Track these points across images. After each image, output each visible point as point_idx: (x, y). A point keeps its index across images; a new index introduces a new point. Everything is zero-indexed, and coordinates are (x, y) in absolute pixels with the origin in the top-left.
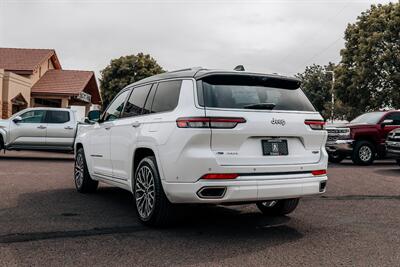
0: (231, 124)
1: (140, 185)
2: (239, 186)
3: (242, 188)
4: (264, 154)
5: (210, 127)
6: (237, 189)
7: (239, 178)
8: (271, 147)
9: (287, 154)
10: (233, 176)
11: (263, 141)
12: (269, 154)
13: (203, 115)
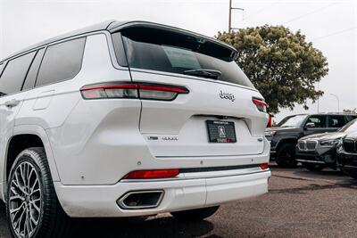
0: (169, 95)
1: (17, 189)
2: (181, 188)
3: (186, 191)
4: (210, 141)
5: (139, 98)
6: (179, 192)
7: (181, 175)
8: (217, 132)
9: (235, 141)
10: (171, 173)
11: (208, 123)
12: (215, 141)
13: (129, 79)
